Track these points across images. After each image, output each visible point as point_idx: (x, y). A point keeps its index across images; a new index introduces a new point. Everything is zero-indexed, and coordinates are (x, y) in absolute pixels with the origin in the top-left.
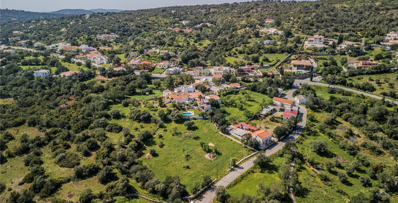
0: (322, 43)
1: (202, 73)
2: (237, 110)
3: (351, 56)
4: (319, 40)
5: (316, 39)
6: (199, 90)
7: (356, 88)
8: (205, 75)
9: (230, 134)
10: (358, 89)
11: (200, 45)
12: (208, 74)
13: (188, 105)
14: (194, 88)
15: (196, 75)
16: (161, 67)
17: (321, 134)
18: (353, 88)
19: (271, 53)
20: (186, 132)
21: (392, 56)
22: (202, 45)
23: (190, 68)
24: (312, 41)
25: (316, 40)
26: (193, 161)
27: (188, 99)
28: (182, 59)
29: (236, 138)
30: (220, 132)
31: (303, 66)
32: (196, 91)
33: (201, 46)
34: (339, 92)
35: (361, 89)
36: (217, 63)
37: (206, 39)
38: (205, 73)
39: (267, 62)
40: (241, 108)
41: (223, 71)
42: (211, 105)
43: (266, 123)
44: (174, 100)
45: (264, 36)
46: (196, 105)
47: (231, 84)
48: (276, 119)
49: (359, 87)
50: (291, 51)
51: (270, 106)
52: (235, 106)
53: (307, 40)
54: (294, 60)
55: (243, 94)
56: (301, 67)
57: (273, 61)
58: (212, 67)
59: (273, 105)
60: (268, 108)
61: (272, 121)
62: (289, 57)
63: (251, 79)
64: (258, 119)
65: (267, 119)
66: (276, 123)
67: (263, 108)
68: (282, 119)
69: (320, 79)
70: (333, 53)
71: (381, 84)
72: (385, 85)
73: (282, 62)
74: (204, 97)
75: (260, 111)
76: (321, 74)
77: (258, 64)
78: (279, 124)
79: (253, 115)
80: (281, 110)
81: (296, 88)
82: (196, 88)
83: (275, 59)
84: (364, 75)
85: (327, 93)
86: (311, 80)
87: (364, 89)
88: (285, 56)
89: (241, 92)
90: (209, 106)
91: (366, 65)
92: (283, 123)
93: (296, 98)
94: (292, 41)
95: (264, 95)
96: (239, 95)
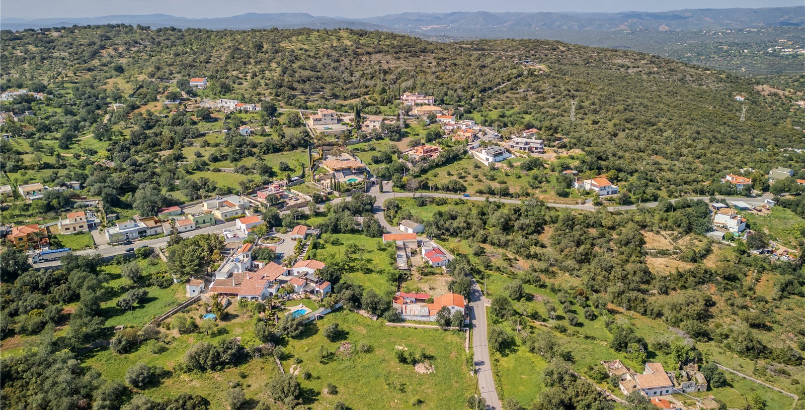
0: (336, 121)
1: (201, 221)
2: (360, 274)
3: (394, 140)
4: (330, 118)
5: (325, 115)
6: (265, 259)
7: (444, 190)
8: (209, 224)
9: (403, 320)
12: (213, 220)
13: (277, 297)
14: (249, 259)
15: (189, 228)
16: (72, 229)
17: (489, 272)
19: (274, 152)
20: (339, 348)
21: (441, 134)
23: (155, 217)
24: (320, 120)
25: (325, 117)
26: (411, 387)
27: (268, 285)
29: (420, 322)
30: (387, 323)
31: (349, 169)
32: (256, 263)
34: (431, 201)
35: (450, 191)
38: (207, 220)
39: (290, 172)
40: (368, 269)
41: (237, 208)
42: (329, 281)
43: (423, 281)
44: (239, 298)
45: (221, 116)
46: (293, 291)
47: (288, 229)
48: (426, 270)
49: (447, 189)
50: (305, 143)
51: (399, 253)
52: (352, 270)
53: (307, 118)
54: (320, 159)
55: (333, 244)
56: (346, 171)
57: (297, 169)
58: (195, 202)
59: (399, 248)
60: (401, 256)
61: (426, 275)
62: (311, 155)
63: (307, 210)
64: (406, 280)
65: (416, 275)
66: (433, 277)
67: (395, 259)
68: (432, 267)
69: (388, 185)
70: (365, 138)
71: (466, 179)
72: (470, 178)
73: (310, 166)
74: (289, 271)
75: (394, 266)
76: (384, 177)
77: (282, 180)
78: (438, 277)
79: (397, 276)
80: (412, 253)
81: (378, 210)
82: (254, 258)
83: (296, 164)
84: (437, 169)
85: (416, 207)
86: (382, 191)
87: (455, 190)
88: (302, 154)
89: (321, 241)
90: (327, 284)
91: (427, 152)
92: (442, 274)
93: (402, 228)
94: (287, 122)
95: (357, 236)
96: (330, 248)
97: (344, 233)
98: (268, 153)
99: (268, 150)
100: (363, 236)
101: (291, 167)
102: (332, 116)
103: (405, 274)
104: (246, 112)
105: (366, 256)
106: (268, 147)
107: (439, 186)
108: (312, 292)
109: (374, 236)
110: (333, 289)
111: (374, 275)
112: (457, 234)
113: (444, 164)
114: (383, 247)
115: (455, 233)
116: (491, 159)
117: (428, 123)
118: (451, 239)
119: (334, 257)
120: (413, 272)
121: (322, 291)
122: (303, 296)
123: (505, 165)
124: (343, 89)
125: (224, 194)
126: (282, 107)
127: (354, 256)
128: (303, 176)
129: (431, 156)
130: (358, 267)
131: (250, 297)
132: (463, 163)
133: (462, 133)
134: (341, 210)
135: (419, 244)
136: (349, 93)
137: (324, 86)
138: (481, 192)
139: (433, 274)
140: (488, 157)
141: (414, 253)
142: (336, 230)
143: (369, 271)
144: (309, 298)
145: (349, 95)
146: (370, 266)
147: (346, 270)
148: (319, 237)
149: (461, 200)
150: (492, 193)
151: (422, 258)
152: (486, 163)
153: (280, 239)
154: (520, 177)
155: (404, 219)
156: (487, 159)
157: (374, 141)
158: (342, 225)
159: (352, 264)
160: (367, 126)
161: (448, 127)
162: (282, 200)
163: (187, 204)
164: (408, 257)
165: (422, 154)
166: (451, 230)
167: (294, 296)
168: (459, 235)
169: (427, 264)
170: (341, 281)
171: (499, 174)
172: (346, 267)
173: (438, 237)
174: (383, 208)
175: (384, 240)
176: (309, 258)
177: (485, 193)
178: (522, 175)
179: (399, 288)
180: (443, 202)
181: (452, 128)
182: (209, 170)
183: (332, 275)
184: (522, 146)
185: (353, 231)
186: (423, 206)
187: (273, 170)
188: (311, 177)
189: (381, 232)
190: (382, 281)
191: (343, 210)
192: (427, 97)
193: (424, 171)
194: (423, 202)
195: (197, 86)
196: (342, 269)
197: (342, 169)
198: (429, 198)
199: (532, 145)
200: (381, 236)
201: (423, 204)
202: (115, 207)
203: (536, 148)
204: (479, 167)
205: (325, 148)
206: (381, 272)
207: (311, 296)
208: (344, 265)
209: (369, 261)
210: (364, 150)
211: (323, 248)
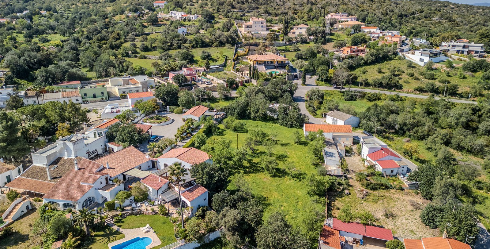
0: (265, 29)
1: (90, 94)
2: (264, 177)
4: (260, 25)
5: (256, 23)
6: (123, 141)
7: (375, 86)
8: (100, 99)
10: (378, 87)
11: (44, 42)
12: (106, 95)
13: (111, 207)
14: (103, 139)
15: (74, 101)
18: (371, 87)
21: (367, 40)
22: (48, 41)
23: (46, 88)
24: (251, 26)
25: (256, 25)
27: (104, 184)
28: (12, 68)
31: (272, 63)
32: (110, 145)
33: (48, 43)
34: (361, 96)
35: (383, 87)
36: (111, 70)
37: (50, 34)
38: (98, 94)
39: (210, 62)
40: (278, 170)
41: (140, 85)
42: (205, 186)
43: (370, 198)
44: (44, 201)
45: (168, 23)
46: (145, 197)
47: (185, 110)
48: (373, 180)
49: (380, 85)
50: (234, 41)
51: (327, 149)
52: (254, 168)
53: (240, 27)
54: (245, 55)
55: (235, 130)
56: (269, 64)
57: (220, 59)
58: (102, 80)
59: (328, 143)
60: (331, 155)
61: (374, 189)
62: (236, 51)
63: (216, 95)
64: (341, 194)
65: (358, 187)
66: (386, 193)
67: (322, 159)
68: (381, 175)
69: (312, 80)
70: (290, 42)
71: (400, 76)
72: (405, 77)
73: (232, 59)
74: (153, 163)
75: (319, 169)
76: (307, 72)
77: (200, 66)
78: (394, 194)
79: (327, 186)
80: (347, 152)
81: (300, 100)
82: (111, 138)
83: (219, 55)
84: (365, 67)
85: (344, 101)
86: (304, 83)
87: (389, 87)
88: (229, 50)
89: (222, 126)
90: (201, 192)
91: (354, 52)
92: (402, 189)
93: (329, 120)
94: (221, 27)
95: (270, 124)
96: (230, 135)
97: (255, 119)
98: (197, 47)
99: (197, 44)
100: (278, 125)
101: (214, 57)
102: (262, 23)
103: (340, 184)
104: (189, 20)
105: (278, 150)
106: (197, 41)
107: (370, 81)
108: (176, 202)
109: (291, 126)
110: (210, 201)
111: (288, 181)
112: (405, 132)
113: (373, 63)
114: (303, 139)
115: (401, 131)
116: (427, 59)
117: (352, 33)
118: (397, 138)
119: (228, 147)
120: (351, 182)
121: (189, 204)
122: (156, 208)
123: (444, 66)
124: (275, 9)
125: (135, 74)
126: (220, 18)
127: (261, 148)
128: (225, 65)
129: (358, 55)
130: (263, 165)
131: (61, 204)
132: (394, 63)
133: (389, 39)
134: (254, 93)
135: (356, 141)
136: (279, 12)
137: (259, 6)
138: (421, 90)
139: (387, 188)
140: (422, 57)
141: (349, 152)
142: (243, 114)
143: (279, 173)
144: (167, 215)
145: (280, 12)
146: (281, 165)
147: (244, 168)
148: (220, 121)
149: (398, 97)
150: (435, 91)
151: (364, 160)
152: (422, 64)
153: (168, 119)
154: (464, 78)
155: (330, 109)
156: (422, 60)
157: (299, 44)
158: (251, 110)
159: (256, 160)
160: (294, 33)
161: (373, 35)
162: (193, 82)
163: (93, 80)
164: (341, 157)
165: (349, 53)
166: (397, 126)
167: (144, 207)
168: (407, 133)
169: (371, 171)
170: (230, 187)
171: (439, 74)
172: (246, 164)
173: (380, 133)
174: (305, 98)
175: (305, 131)
176: (192, 145)
177: (426, 92)
178: (467, 76)
179: (329, 210)
180: (378, 98)
181: (377, 35)
182: (136, 57)
183: (211, 176)
184: (460, 49)
185: (265, 118)
186: (352, 100)
187: (195, 59)
188: (232, 67)
189: (301, 122)
190: (299, 193)
191: (257, 93)
192: (350, 16)
193: (351, 68)
194: (352, 97)
195: (159, 7)
196: (239, 166)
197: (265, 63)
198: (359, 92)
199: (471, 48)
200: (301, 126)
201: (352, 98)
202: (22, 79)
203: (476, 52)
204: (414, 67)
205: (252, 47)
206: (299, 176)
207: (171, 209)
208: (240, 160)
209: (282, 157)
210: (289, 51)
211: (221, 134)
